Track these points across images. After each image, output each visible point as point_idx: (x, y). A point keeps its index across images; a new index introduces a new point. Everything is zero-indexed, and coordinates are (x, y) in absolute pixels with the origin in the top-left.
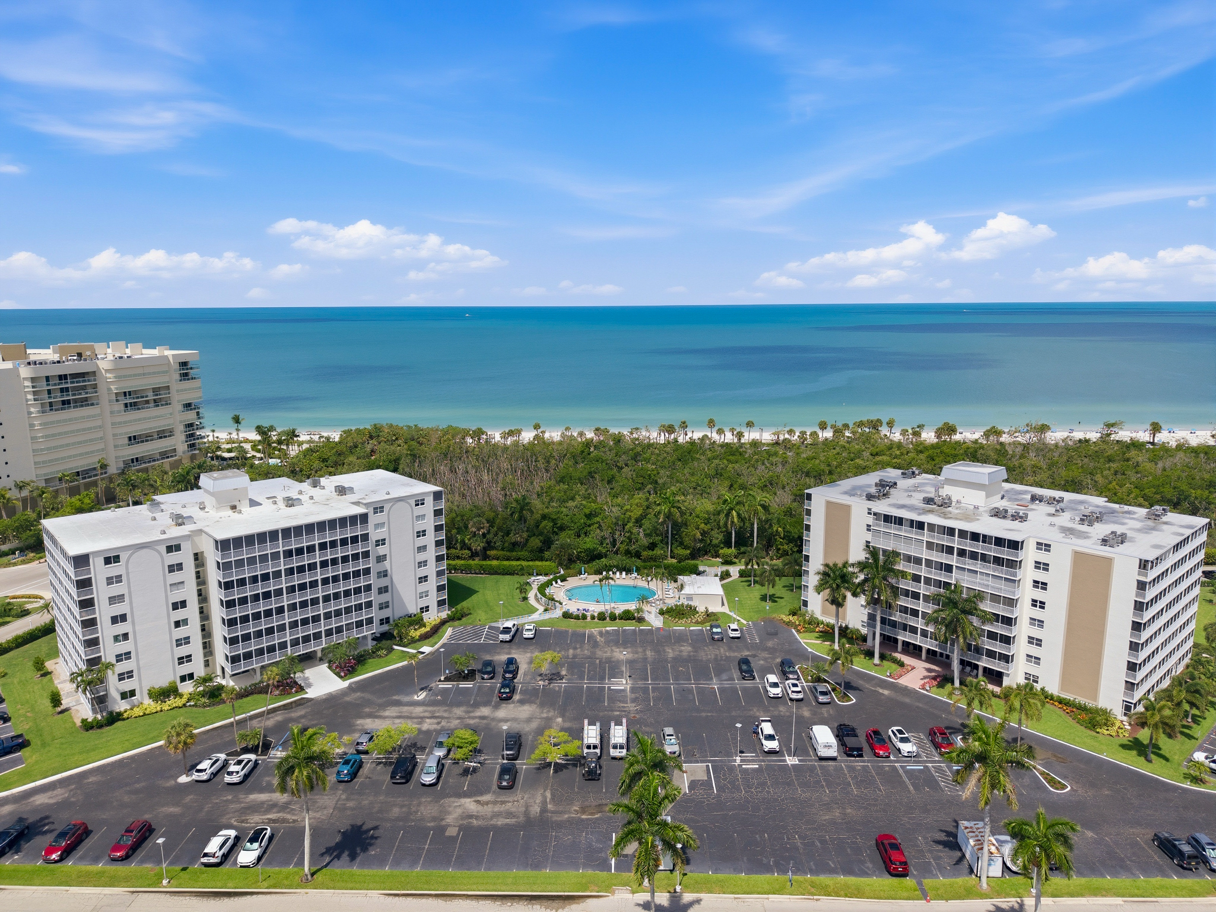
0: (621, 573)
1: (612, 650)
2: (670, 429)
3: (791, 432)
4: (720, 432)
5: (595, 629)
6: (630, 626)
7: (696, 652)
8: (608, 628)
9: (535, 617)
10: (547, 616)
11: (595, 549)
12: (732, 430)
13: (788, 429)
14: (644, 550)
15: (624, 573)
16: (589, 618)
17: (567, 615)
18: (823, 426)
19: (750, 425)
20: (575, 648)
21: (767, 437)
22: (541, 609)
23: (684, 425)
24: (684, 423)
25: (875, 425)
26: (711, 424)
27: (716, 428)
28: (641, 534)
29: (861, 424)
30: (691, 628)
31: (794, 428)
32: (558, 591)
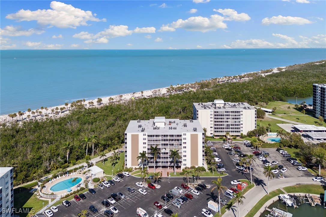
9: (50, 203)
10: (55, 201)
22: (50, 200)
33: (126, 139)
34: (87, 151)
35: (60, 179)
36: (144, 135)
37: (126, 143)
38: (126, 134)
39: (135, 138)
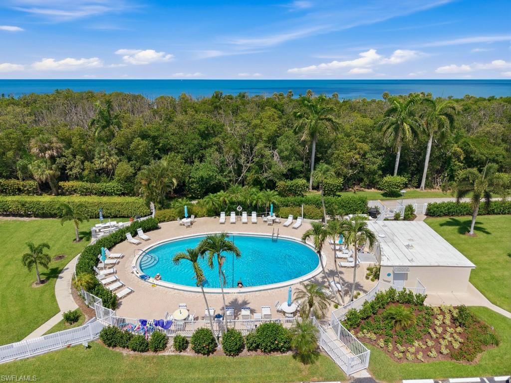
11: (211, 178)
14: (280, 179)
16: (170, 343)
28: (275, 158)
34: (398, 159)
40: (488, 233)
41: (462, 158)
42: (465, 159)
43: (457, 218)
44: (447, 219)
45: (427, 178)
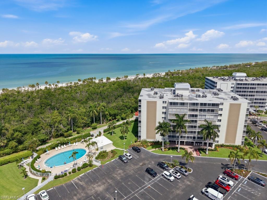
0: (63, 146)
1: (93, 187)
2: (33, 86)
3: (71, 83)
4: (50, 85)
5: (75, 179)
6: (89, 170)
7: (125, 171)
8: (80, 176)
9: (40, 185)
10: (46, 182)
12: (53, 84)
13: (70, 82)
14: (65, 133)
15: (65, 145)
16: (68, 174)
17: (56, 177)
18: (79, 80)
19: (58, 82)
20: (76, 195)
21: (64, 85)
22: (40, 179)
23: (38, 84)
24: (38, 83)
25: (92, 79)
26: (46, 83)
27: (48, 84)
28: (62, 127)
29: (88, 79)
30: (112, 161)
31: (72, 82)
32: (41, 164)
33: (140, 106)
34: (94, 119)
35: (59, 150)
36: (163, 103)
37: (140, 111)
38: (140, 101)
39: (152, 106)
40: (116, 134)
41: (108, 115)
42: (109, 114)
43: (110, 131)
44: (108, 132)
45: (102, 121)
